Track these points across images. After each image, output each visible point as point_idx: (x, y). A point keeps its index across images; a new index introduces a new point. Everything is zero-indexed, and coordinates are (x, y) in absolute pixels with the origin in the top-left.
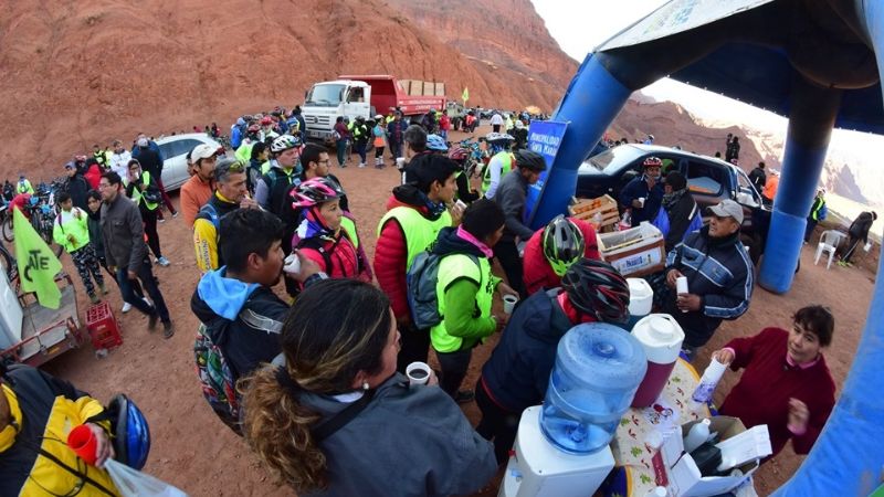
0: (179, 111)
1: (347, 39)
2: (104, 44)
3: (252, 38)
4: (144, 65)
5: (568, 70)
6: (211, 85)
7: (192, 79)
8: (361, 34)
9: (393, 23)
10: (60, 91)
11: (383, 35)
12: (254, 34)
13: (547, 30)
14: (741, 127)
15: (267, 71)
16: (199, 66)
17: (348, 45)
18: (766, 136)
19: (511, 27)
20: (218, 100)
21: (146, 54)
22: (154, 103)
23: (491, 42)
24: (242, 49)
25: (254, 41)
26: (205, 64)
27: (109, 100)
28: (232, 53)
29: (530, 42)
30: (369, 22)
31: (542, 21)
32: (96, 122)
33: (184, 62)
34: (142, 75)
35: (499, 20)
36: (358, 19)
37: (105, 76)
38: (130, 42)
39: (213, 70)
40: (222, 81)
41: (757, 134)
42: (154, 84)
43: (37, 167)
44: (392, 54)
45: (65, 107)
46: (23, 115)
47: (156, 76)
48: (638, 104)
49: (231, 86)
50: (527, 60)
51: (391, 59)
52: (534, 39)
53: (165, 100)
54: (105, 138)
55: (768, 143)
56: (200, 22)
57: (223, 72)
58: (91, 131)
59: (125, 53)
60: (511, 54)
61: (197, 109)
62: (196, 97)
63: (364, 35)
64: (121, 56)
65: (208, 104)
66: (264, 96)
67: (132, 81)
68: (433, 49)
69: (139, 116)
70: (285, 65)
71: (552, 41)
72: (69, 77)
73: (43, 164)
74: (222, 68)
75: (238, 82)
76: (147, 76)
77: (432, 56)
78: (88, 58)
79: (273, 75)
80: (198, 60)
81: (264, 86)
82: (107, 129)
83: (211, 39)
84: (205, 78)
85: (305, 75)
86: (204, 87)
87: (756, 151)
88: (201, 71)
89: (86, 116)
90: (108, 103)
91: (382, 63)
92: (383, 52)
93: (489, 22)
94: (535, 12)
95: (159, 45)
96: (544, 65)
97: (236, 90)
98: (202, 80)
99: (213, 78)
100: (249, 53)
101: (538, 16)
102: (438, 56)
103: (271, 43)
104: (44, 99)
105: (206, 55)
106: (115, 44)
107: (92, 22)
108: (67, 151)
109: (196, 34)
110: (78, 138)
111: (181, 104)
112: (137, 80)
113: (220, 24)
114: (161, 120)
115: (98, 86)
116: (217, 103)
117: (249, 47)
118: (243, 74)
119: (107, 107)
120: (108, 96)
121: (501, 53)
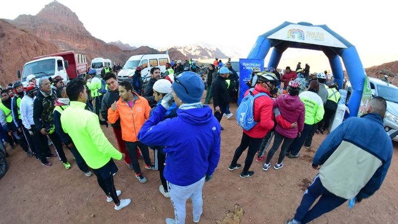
5: (96, 45)
8: (9, 41)
9: (24, 33)
11: (21, 40)
13: (85, 28)
14: (173, 47)
18: (184, 48)
19: (68, 30)
23: (59, 40)
29: (78, 35)
30: (12, 33)
31: (82, 24)
35: (62, 27)
36: (5, 32)
41: (181, 48)
44: (27, 52)
48: (130, 51)
50: (77, 45)
51: (27, 54)
52: (79, 33)
55: (186, 50)
60: (70, 44)
63: (11, 41)
68: (45, 45)
71: (88, 33)
77: (45, 49)
87: (182, 54)
91: (22, 57)
92: (22, 51)
93: (57, 29)
94: (78, 20)
96: (85, 45)
101: (80, 21)
102: (48, 49)
121: (65, 44)
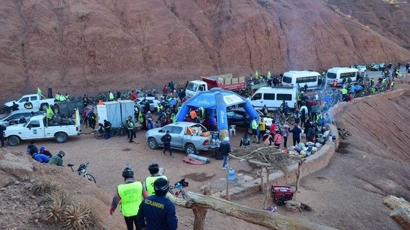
0: (133, 73)
1: (225, 30)
2: (94, 34)
3: (169, 36)
4: (115, 48)
6: (149, 61)
7: (140, 58)
8: (233, 26)
10: (73, 54)
12: (170, 34)
15: (178, 54)
16: (143, 50)
17: (225, 34)
20: (152, 69)
21: (116, 43)
22: (121, 67)
24: (164, 42)
25: (170, 38)
26: (146, 49)
27: (100, 63)
28: (160, 45)
32: (92, 73)
33: (135, 48)
34: (115, 53)
37: (97, 52)
38: (107, 35)
39: (150, 53)
40: (155, 59)
42: (121, 58)
43: (63, 87)
45: (76, 63)
46: (53, 62)
47: (122, 55)
49: (159, 62)
53: (126, 67)
54: (98, 81)
56: (140, 21)
57: (155, 54)
58: (90, 76)
59: (106, 41)
61: (142, 73)
62: (142, 67)
63: (235, 27)
64: (104, 42)
65: (148, 70)
66: (176, 68)
67: (110, 56)
69: (114, 73)
70: (187, 51)
72: (77, 48)
73: (65, 86)
74: (154, 52)
75: (163, 60)
76: (118, 54)
78: (87, 40)
79: (181, 57)
80: (142, 47)
81: (176, 63)
82: (99, 77)
83: (148, 35)
84: (146, 57)
85: (198, 56)
86: (145, 61)
88: (144, 53)
89: (87, 69)
90: (99, 65)
95: (122, 38)
97: (161, 64)
98: (145, 58)
99: (150, 57)
100: (169, 45)
103: (180, 39)
104: (64, 56)
105: (146, 45)
106: (100, 36)
107: (84, 19)
108: (78, 83)
109: (139, 30)
110: (84, 79)
111: (135, 70)
112: (112, 55)
113: (151, 24)
114: (125, 76)
115: (93, 55)
116: (152, 70)
117: (168, 41)
118: (165, 56)
119: (98, 66)
120: (99, 62)
